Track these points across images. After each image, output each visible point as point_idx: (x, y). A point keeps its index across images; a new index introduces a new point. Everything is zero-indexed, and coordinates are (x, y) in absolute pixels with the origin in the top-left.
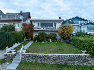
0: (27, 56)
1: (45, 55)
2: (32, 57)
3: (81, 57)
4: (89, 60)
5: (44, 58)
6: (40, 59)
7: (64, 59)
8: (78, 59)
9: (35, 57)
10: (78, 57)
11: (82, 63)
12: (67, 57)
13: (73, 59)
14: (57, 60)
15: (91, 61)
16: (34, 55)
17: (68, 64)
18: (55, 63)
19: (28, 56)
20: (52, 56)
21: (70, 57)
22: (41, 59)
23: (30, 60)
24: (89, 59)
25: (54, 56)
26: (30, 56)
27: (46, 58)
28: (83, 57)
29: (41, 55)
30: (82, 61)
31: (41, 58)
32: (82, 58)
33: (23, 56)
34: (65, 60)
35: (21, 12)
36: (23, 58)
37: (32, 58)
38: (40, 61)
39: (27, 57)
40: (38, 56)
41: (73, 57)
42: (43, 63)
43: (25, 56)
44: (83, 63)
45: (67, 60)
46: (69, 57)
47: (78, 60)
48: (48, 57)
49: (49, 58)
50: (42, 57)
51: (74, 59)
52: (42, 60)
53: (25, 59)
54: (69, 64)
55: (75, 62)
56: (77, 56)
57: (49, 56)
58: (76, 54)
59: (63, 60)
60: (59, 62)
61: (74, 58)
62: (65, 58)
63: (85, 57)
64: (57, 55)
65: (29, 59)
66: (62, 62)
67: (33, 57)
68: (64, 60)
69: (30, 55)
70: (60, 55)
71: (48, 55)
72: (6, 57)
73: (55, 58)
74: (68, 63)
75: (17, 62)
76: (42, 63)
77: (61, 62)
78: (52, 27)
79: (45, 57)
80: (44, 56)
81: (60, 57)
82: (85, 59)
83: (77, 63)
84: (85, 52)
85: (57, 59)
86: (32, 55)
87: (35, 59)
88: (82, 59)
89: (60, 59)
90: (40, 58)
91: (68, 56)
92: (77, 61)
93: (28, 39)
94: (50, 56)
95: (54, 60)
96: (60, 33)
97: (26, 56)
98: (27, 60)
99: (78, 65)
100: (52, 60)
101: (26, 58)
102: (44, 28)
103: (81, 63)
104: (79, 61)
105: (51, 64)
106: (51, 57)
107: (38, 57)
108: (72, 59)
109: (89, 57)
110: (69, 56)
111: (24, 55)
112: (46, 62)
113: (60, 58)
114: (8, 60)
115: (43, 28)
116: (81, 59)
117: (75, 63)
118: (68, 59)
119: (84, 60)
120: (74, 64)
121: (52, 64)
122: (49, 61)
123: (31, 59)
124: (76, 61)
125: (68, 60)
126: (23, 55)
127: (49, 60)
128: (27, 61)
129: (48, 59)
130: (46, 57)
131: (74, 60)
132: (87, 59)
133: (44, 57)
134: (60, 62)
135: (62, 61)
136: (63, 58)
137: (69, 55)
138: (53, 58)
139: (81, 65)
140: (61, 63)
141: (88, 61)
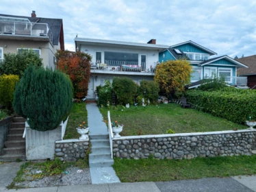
0: (128, 142)
1: (171, 137)
2: (140, 144)
3: (247, 136)
5: (170, 146)
6: (162, 149)
7: (214, 143)
8: (242, 141)
9: (148, 144)
10: (241, 137)
12: (220, 137)
13: (233, 143)
14: (200, 148)
16: (146, 139)
17: (222, 156)
18: (196, 156)
19: (130, 144)
20: (189, 138)
21: (227, 138)
22: (165, 147)
23: (135, 152)
25: (192, 138)
26: (134, 143)
27: (175, 145)
28: (251, 136)
29: (163, 138)
30: (249, 145)
31: (164, 144)
32: (249, 138)
33: (117, 145)
34: (217, 145)
36: (117, 149)
37: (140, 149)
38: (161, 153)
39: (126, 146)
40: (157, 142)
41: (231, 137)
42: (168, 158)
43: (122, 144)
44: (250, 150)
45: (220, 145)
46: (225, 139)
47: (241, 143)
48: (179, 143)
49: (183, 144)
50: (165, 143)
52: (164, 149)
53: (120, 154)
54: (225, 155)
55: (235, 148)
56: (240, 135)
57: (181, 139)
58: (236, 130)
59: (213, 146)
61: (234, 139)
62: (216, 142)
64: (200, 135)
65: (132, 152)
66: (210, 151)
67: (143, 144)
69: (134, 139)
70: (206, 135)
71: (178, 137)
72: (62, 151)
73: (195, 144)
75: (104, 163)
76: (165, 158)
77: (208, 151)
78: (136, 66)
79: (172, 142)
80: (170, 139)
81: (207, 139)
82: (254, 140)
83: (240, 152)
84: (255, 124)
85: (200, 145)
86: (141, 139)
87: (147, 149)
88: (249, 141)
89: (207, 144)
90: (160, 147)
91: (223, 136)
92: (240, 146)
93: (78, 98)
95: (193, 148)
96: (163, 81)
97: (124, 142)
98: (126, 154)
99: (240, 154)
100: (189, 148)
101: (123, 149)
103: (247, 150)
104: (244, 145)
106: (187, 140)
107: (157, 144)
108: (230, 142)
110: (225, 136)
111: (118, 142)
112: (175, 155)
114: (72, 160)
116: (247, 141)
117: (235, 151)
118: (223, 142)
119: (253, 142)
120: (233, 154)
122: (182, 152)
123: (137, 151)
124: (238, 147)
125: (223, 146)
126: (115, 141)
127: (181, 148)
128: (126, 158)
129: (179, 146)
130: (175, 141)
131: (235, 145)
133: (170, 143)
135: (210, 148)
136: (212, 142)
137: (225, 134)
138: (192, 142)
139: (248, 154)
140: (207, 154)
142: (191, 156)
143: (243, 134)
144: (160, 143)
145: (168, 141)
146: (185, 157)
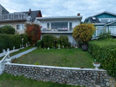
0: (11, 66)
2: (17, 68)
3: (92, 74)
4: (105, 80)
5: (33, 72)
6: (28, 73)
8: (86, 77)
9: (21, 69)
10: (86, 73)
11: (93, 84)
12: (67, 72)
13: (78, 77)
14: (51, 76)
15: (109, 82)
16: (20, 66)
17: (68, 84)
18: (49, 81)
19: (12, 67)
20: (44, 69)
21: (73, 73)
22: (29, 72)
23: (15, 72)
24: (105, 78)
25: (46, 69)
26: (14, 68)
27: (36, 72)
29: (29, 67)
30: (93, 81)
31: (29, 70)
32: (93, 75)
33: (7, 67)
34: (64, 76)
35: (30, 10)
36: (7, 69)
37: (17, 71)
38: (28, 75)
40: (25, 68)
41: (77, 72)
42: (31, 78)
43: (9, 67)
44: (94, 84)
45: (67, 77)
46: (71, 73)
47: (86, 78)
48: (38, 71)
49: (40, 72)
50: (30, 70)
51: (79, 76)
52: (30, 73)
53: (8, 71)
54: (71, 84)
55: (80, 81)
56: (84, 72)
57: (39, 69)
58: (83, 68)
59: (61, 76)
61: (79, 74)
62: (64, 74)
63: (99, 74)
64: (52, 68)
65: (13, 72)
66: (59, 79)
67: (18, 68)
68: (62, 77)
69: (14, 65)
70: (56, 69)
71: (38, 67)
73: (48, 73)
74: (69, 81)
76: (30, 78)
77: (58, 79)
78: (66, 29)
79: (34, 70)
80: (33, 68)
81: (57, 71)
82: (98, 78)
83: (84, 84)
84: (99, 65)
85: (51, 74)
86: (18, 66)
87: (21, 71)
88: (93, 77)
89: (56, 75)
90: (27, 71)
91: (69, 71)
92: (84, 80)
93: (32, 44)
94: (42, 69)
95: (47, 75)
96: (75, 35)
97: (10, 66)
100: (44, 75)
101: (10, 70)
102: (56, 30)
103: (91, 84)
104: (88, 80)
105: (42, 82)
106: (43, 70)
107: (25, 69)
108: (75, 76)
109: (106, 75)
110: (71, 72)
111: (7, 66)
112: (35, 77)
113: (56, 73)
115: (53, 30)
116: (91, 77)
117: (80, 82)
118: (69, 75)
119: (97, 79)
120: (78, 85)
121: (44, 81)
122: (40, 76)
123: (16, 71)
124: (83, 80)
125: (69, 78)
126: (6, 65)
127: (39, 74)
128: (11, 74)
129: (38, 73)
130: (36, 70)
131: (79, 79)
132: (101, 78)
133: (32, 70)
134: (56, 79)
135: (59, 77)
136: (61, 74)
137: (71, 70)
138: (46, 72)
140: (57, 81)
141: (103, 81)
142: (46, 80)
143: (87, 73)
144: (27, 69)
145: (31, 69)
146: (42, 80)
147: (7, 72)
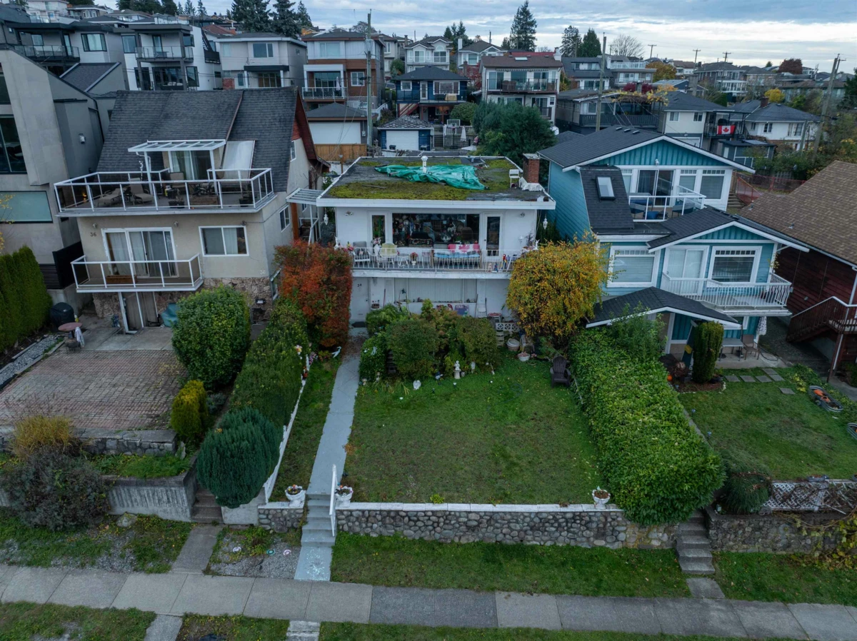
0: (361, 513)
1: (433, 511)
2: (379, 517)
3: (587, 518)
4: (617, 528)
5: (430, 522)
6: (415, 525)
7: (512, 525)
8: (574, 525)
9: (393, 517)
10: (573, 518)
11: (588, 538)
12: (525, 517)
13: (552, 526)
14: (484, 530)
15: (625, 531)
16: (389, 512)
17: (528, 544)
18: (477, 540)
19: (363, 516)
20: (464, 514)
21: (541, 519)
22: (420, 524)
23: (371, 527)
24: (618, 525)
25: (470, 515)
26: (370, 516)
27: (438, 523)
28: (595, 518)
29: (417, 511)
30: (588, 532)
31: (418, 520)
32: (591, 521)
33: (343, 517)
34: (518, 527)
36: (344, 522)
37: (380, 523)
38: (415, 532)
39: (357, 518)
40: (407, 515)
41: (551, 517)
42: (426, 538)
43: (351, 515)
44: (592, 539)
45: (525, 528)
46: (537, 520)
47: (571, 527)
48: (447, 519)
49: (453, 522)
50: (421, 519)
51: (556, 525)
52: (420, 527)
53: (350, 527)
54: (535, 543)
55: (557, 534)
56: (569, 516)
57: (450, 514)
58: (566, 506)
59: (509, 527)
60: (490, 535)
61: (556, 520)
62: (517, 522)
63: (606, 518)
64: (485, 511)
65: (367, 527)
66: (505, 535)
67: (384, 518)
68: (512, 530)
69: (369, 510)
70: (497, 512)
71: (445, 510)
72: (267, 518)
73: (475, 523)
74: (529, 538)
75: (321, 543)
76: (421, 538)
77: (501, 536)
78: (470, 248)
79: (434, 518)
80: (430, 514)
81: (498, 517)
82: (601, 525)
83: (567, 540)
84: (606, 500)
85: (484, 525)
86: (381, 511)
87: (392, 524)
88: (589, 525)
89: (498, 525)
90: (412, 523)
91: (533, 515)
92: (568, 532)
94: (458, 514)
95: (471, 529)
97: (354, 513)
98: (357, 529)
99: (568, 545)
100: (463, 528)
101: (353, 523)
103: (584, 539)
104: (576, 530)
105: (459, 545)
106: (460, 517)
107: (407, 519)
108: (547, 524)
109: (620, 519)
110: (536, 516)
111: (345, 513)
112: (437, 535)
113: (497, 522)
114: (281, 530)
116: (585, 525)
117: (557, 538)
118: (532, 524)
119: (598, 528)
120: (553, 543)
121: (464, 541)
122: (451, 532)
123: (375, 526)
124: (564, 533)
125: (531, 529)
126: (341, 512)
127: (450, 527)
128: (358, 533)
129: (445, 523)
130: (439, 517)
131: (557, 530)
132: (609, 524)
133: (429, 519)
134: (497, 535)
135: (504, 531)
136: (509, 522)
137: (537, 513)
138: (469, 520)
139: (585, 545)
140: (499, 539)
141: (613, 530)
142: (468, 539)
143: (577, 517)
144: (413, 518)
145: (425, 515)
146: (457, 540)
147: (346, 528)
